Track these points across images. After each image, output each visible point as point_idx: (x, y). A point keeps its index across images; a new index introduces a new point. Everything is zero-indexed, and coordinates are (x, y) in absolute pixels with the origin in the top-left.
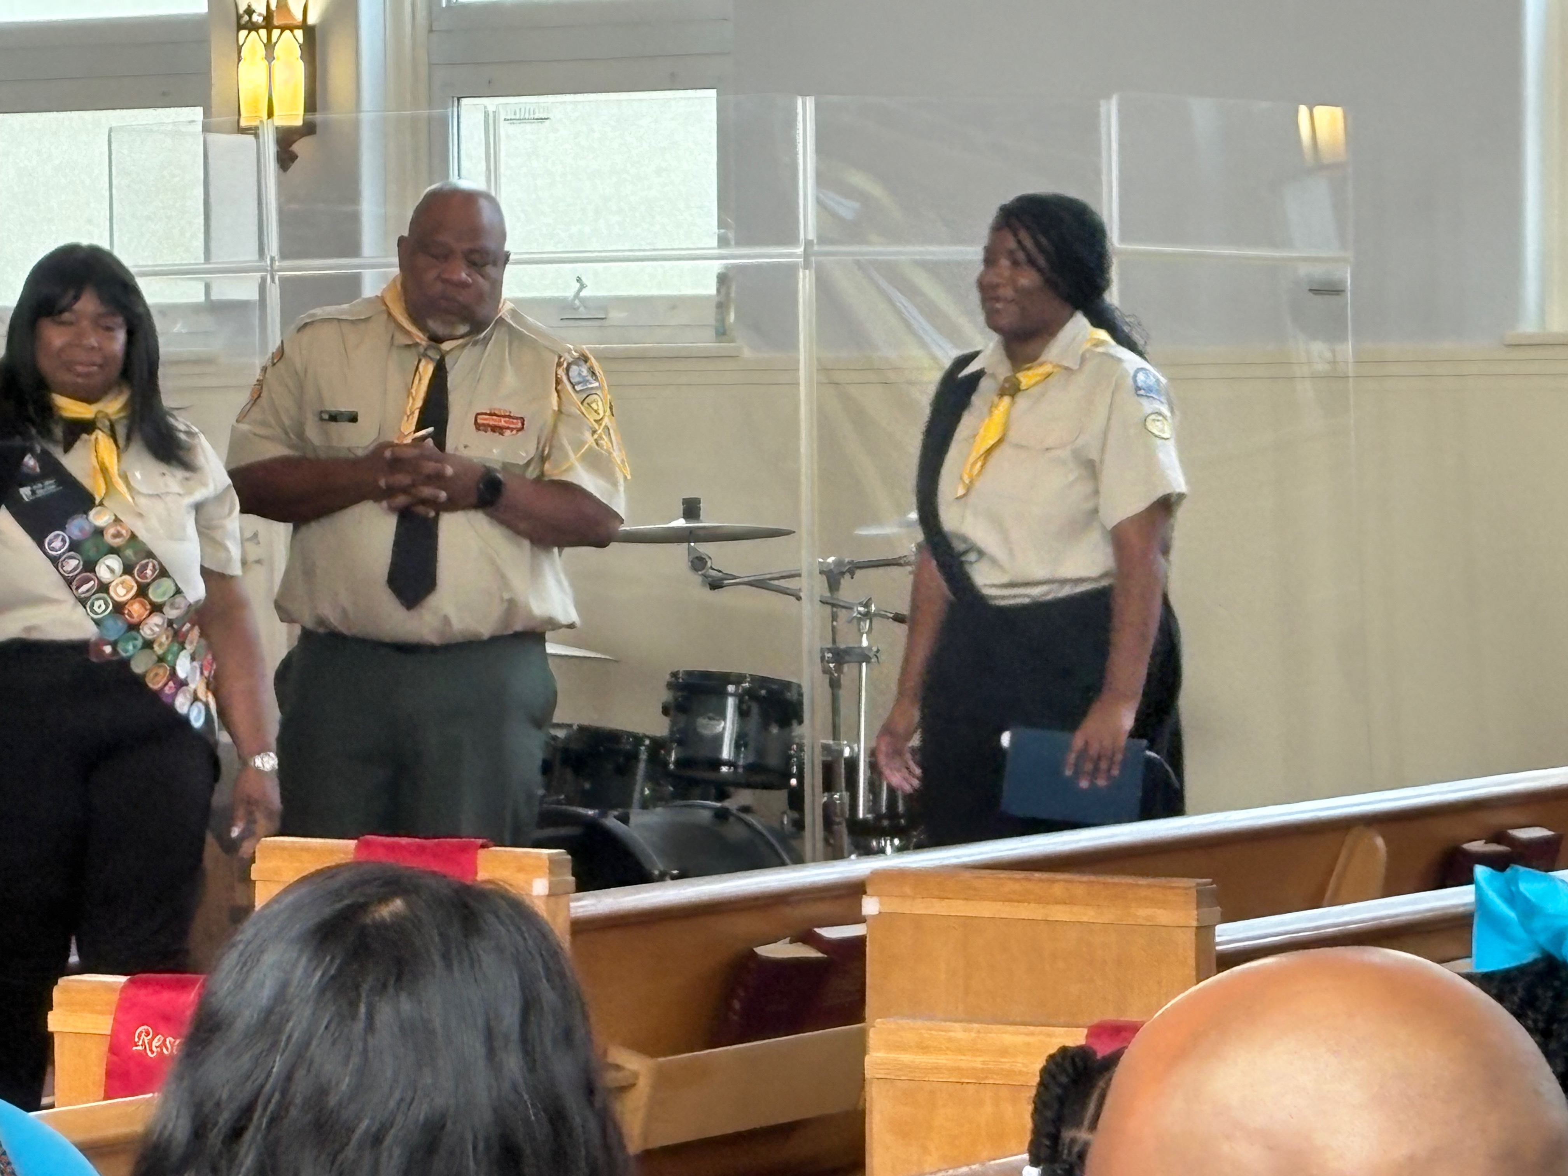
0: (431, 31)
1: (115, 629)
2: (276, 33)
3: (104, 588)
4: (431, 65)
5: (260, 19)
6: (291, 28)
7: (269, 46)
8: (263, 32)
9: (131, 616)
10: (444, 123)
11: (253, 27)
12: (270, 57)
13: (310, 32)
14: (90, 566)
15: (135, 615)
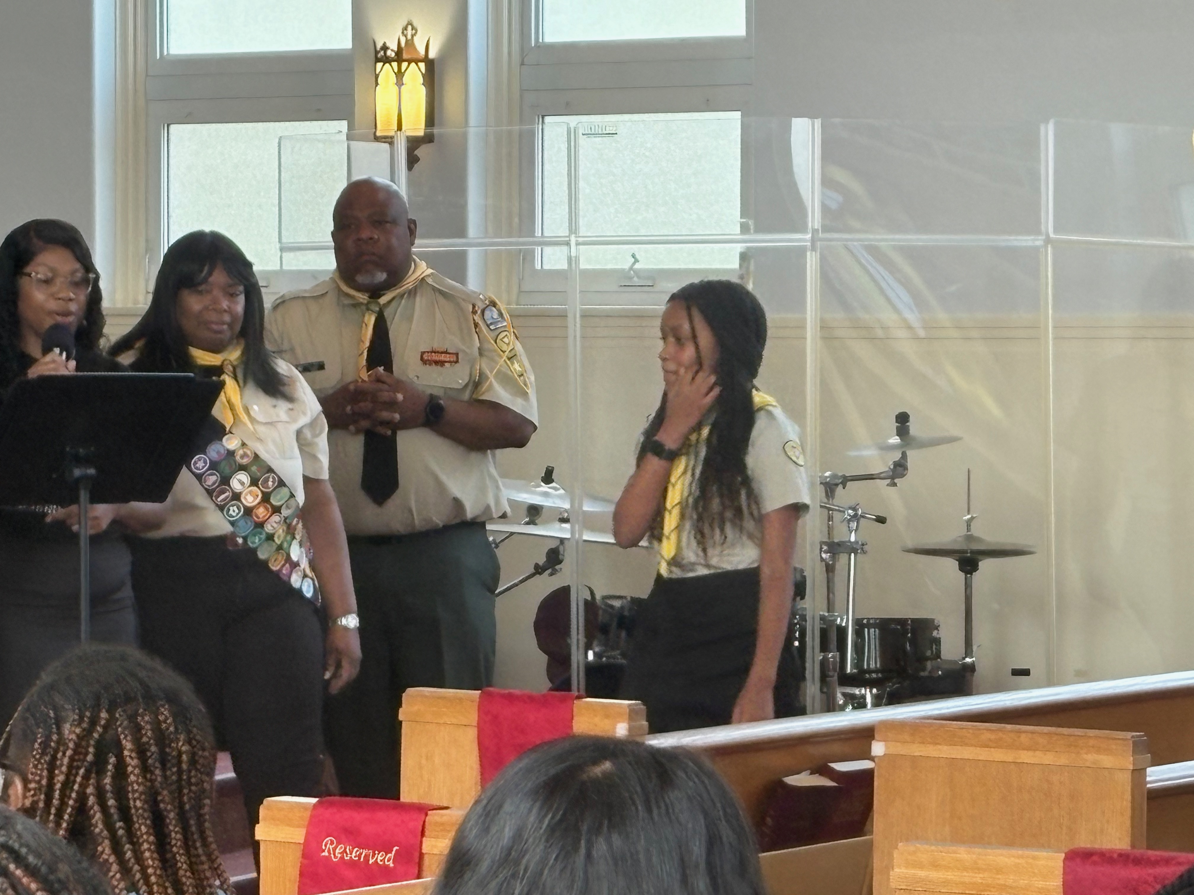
0: (522, 64)
1: (245, 528)
2: (404, 65)
3: (237, 497)
4: (522, 91)
5: (393, 55)
6: (417, 61)
7: (400, 75)
8: (395, 64)
9: (258, 518)
10: (532, 134)
11: (386, 60)
12: (400, 83)
13: (430, 64)
14: (225, 481)
15: (261, 517)
